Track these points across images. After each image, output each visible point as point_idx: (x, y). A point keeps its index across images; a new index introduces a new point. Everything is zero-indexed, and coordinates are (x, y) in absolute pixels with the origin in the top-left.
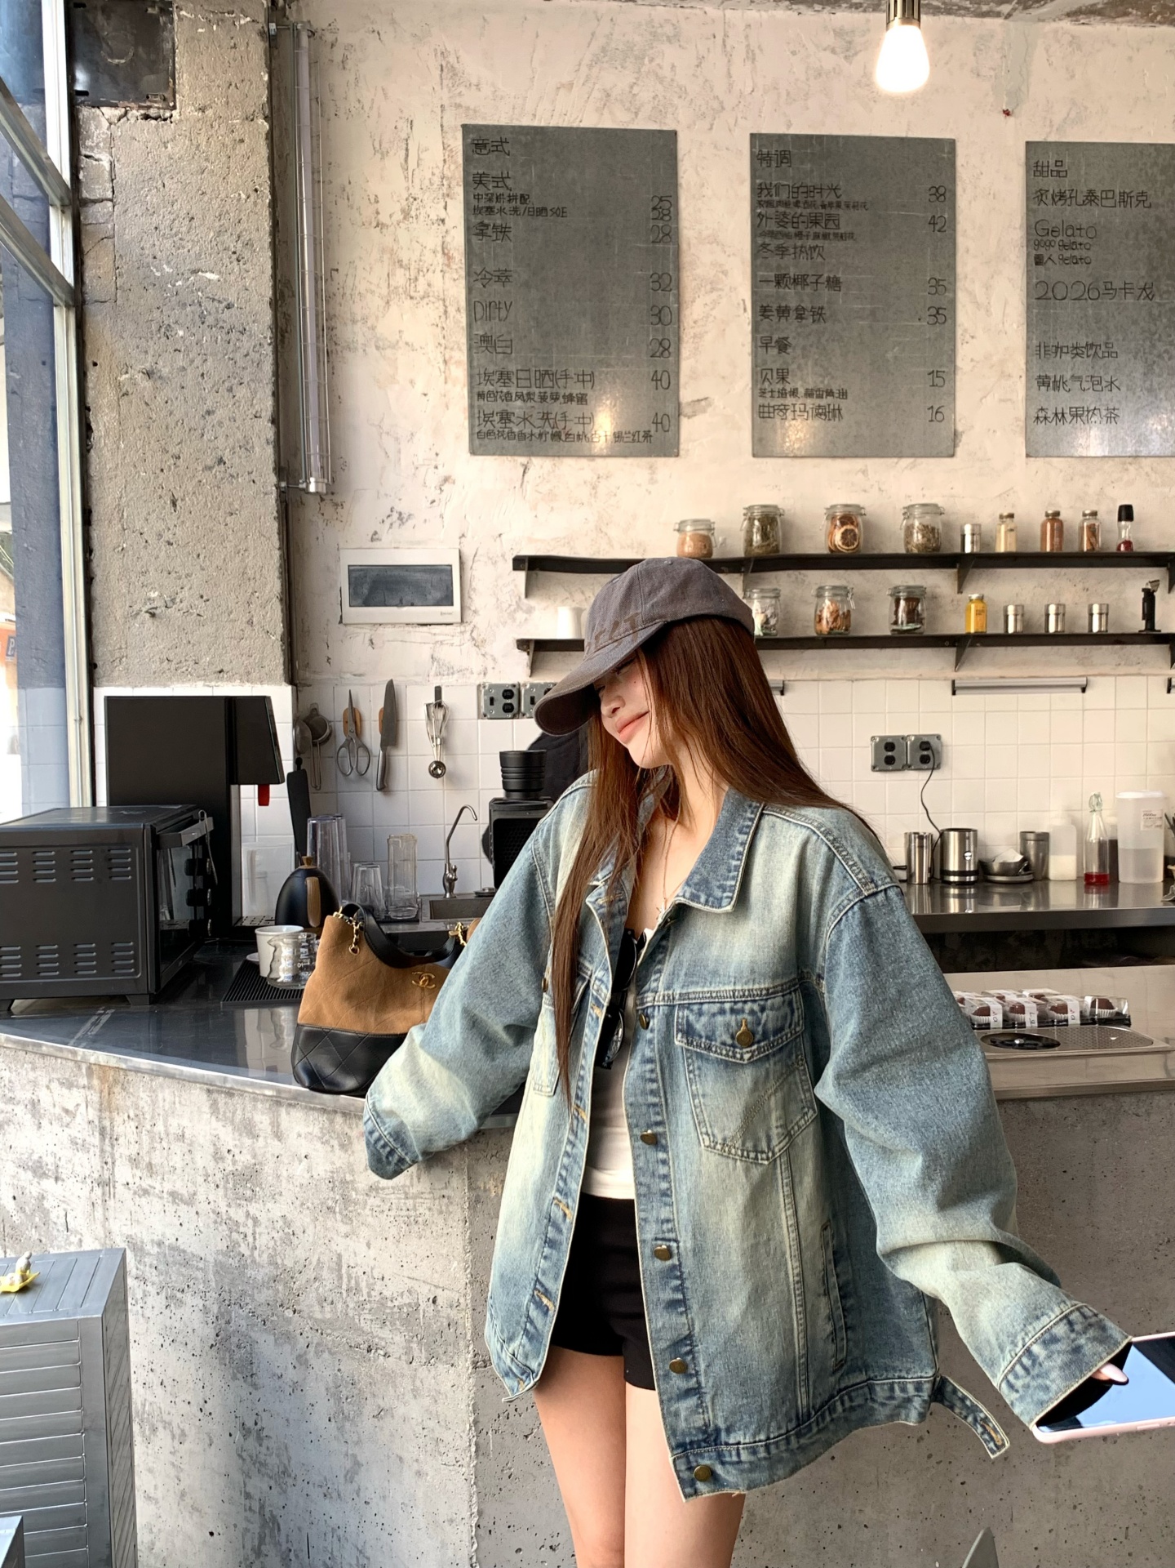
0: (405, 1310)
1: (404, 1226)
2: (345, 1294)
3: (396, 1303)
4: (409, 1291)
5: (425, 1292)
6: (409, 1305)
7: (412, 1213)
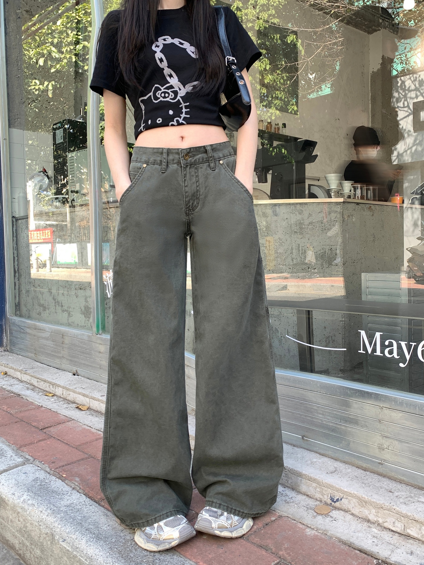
0: (321, 254)
1: (321, 231)
2: (301, 255)
3: (318, 253)
4: (323, 249)
5: (328, 248)
6: (323, 252)
7: (324, 227)
